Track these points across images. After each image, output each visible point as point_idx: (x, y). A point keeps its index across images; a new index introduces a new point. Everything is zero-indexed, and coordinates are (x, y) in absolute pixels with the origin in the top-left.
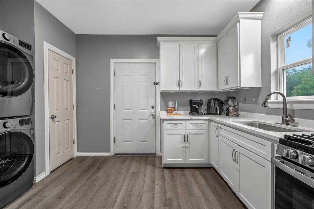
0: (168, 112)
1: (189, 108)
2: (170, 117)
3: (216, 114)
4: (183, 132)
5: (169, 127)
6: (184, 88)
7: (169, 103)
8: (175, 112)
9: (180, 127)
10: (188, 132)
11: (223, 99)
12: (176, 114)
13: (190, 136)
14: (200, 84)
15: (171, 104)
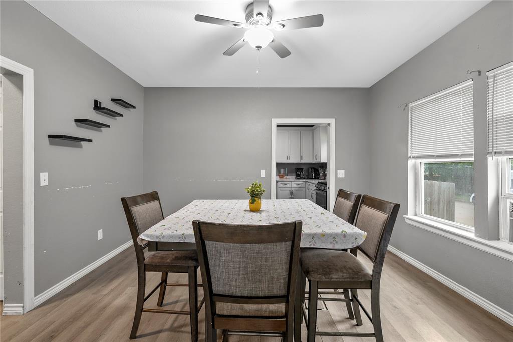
0: (280, 177)
1: (295, 174)
2: (281, 179)
3: (312, 178)
4: (290, 189)
5: (281, 185)
6: (291, 161)
7: (281, 170)
8: (285, 177)
9: (288, 186)
10: (293, 189)
11: (316, 167)
12: (286, 178)
13: (294, 191)
14: (302, 158)
15: (282, 171)
